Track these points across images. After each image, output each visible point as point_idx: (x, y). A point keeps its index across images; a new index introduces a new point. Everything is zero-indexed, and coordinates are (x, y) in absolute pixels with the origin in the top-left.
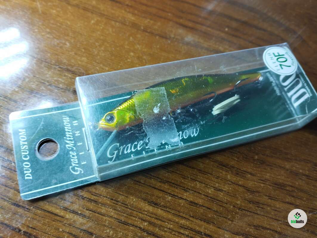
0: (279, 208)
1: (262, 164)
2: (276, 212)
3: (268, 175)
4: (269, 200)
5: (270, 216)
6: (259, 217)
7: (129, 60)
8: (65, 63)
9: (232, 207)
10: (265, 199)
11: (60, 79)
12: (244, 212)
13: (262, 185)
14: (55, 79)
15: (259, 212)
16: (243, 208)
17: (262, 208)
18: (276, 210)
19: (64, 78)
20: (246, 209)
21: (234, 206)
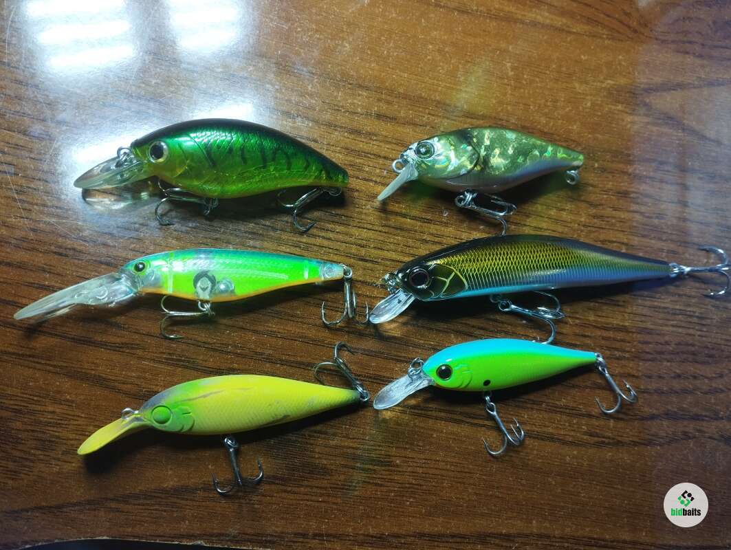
0: (624, 218)
1: (602, 172)
2: (621, 224)
3: (611, 183)
4: (614, 212)
5: (616, 228)
6: (604, 231)
7: (429, 57)
8: (352, 75)
9: (576, 225)
10: (609, 211)
11: (355, 101)
12: (589, 228)
13: (605, 196)
14: (349, 101)
15: (604, 227)
16: (587, 224)
17: (608, 221)
18: (621, 222)
19: (360, 98)
20: (590, 225)
21: (579, 225)
